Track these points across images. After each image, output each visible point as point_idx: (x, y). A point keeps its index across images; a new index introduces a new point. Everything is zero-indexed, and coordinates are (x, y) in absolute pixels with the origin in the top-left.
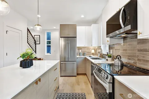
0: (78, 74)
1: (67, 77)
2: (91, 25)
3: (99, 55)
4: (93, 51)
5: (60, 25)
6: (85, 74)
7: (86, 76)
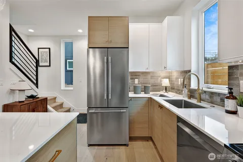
0: (131, 139)
1: (105, 147)
2: (161, 21)
3: (185, 91)
4: (166, 82)
5: (89, 17)
6: (150, 139)
7: (151, 142)
